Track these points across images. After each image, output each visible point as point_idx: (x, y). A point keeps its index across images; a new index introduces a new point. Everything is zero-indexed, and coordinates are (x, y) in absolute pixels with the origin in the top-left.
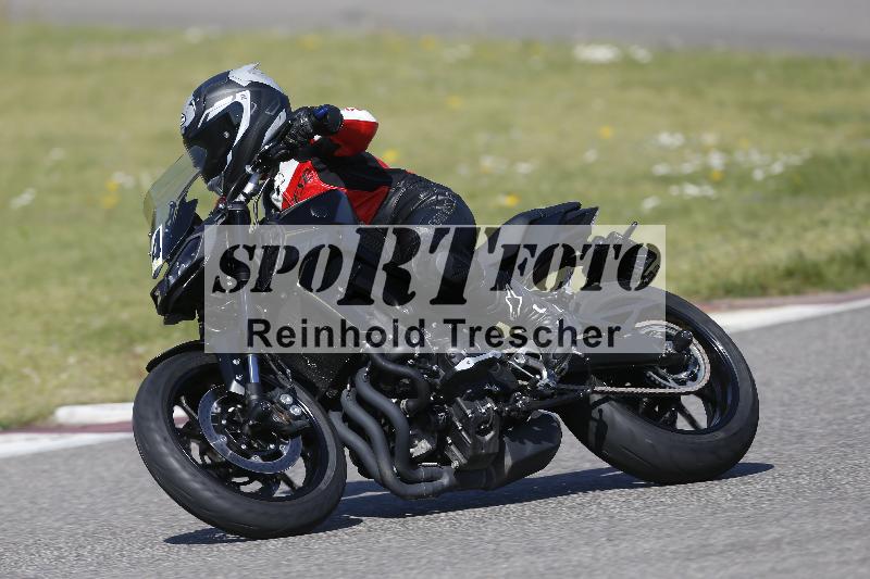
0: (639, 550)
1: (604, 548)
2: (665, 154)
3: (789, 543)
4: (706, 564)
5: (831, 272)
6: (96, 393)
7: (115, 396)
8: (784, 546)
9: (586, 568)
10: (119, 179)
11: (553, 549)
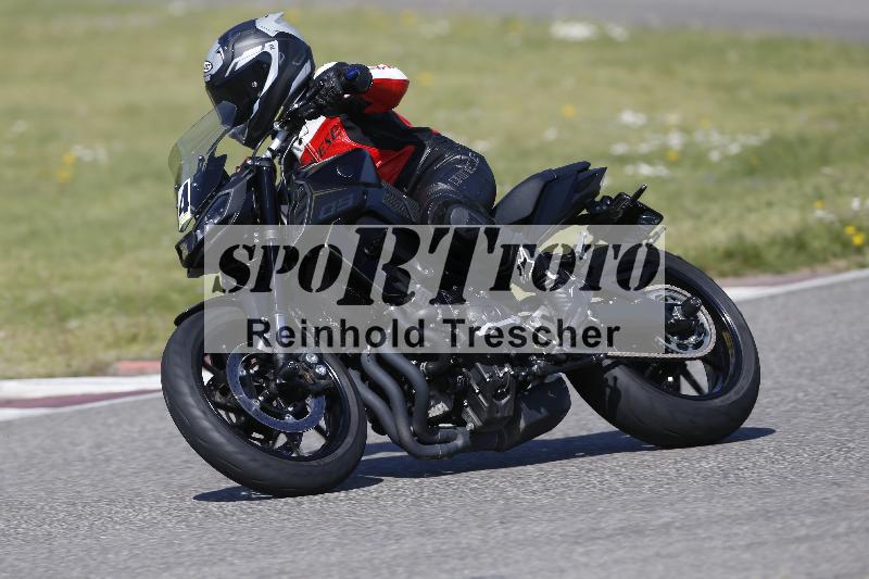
0: (529, 533)
1: (496, 530)
2: (626, 133)
3: (678, 528)
4: (592, 548)
5: (771, 255)
6: (25, 368)
7: (42, 371)
8: (673, 531)
9: (473, 550)
10: (79, 151)
11: (445, 530)
